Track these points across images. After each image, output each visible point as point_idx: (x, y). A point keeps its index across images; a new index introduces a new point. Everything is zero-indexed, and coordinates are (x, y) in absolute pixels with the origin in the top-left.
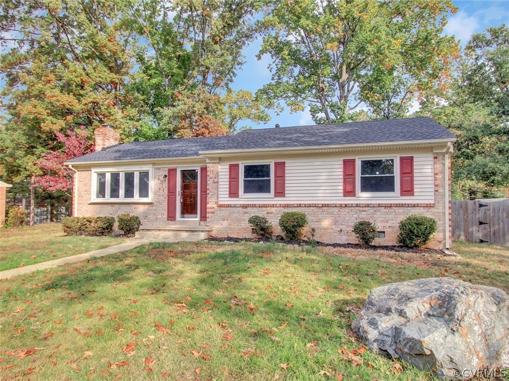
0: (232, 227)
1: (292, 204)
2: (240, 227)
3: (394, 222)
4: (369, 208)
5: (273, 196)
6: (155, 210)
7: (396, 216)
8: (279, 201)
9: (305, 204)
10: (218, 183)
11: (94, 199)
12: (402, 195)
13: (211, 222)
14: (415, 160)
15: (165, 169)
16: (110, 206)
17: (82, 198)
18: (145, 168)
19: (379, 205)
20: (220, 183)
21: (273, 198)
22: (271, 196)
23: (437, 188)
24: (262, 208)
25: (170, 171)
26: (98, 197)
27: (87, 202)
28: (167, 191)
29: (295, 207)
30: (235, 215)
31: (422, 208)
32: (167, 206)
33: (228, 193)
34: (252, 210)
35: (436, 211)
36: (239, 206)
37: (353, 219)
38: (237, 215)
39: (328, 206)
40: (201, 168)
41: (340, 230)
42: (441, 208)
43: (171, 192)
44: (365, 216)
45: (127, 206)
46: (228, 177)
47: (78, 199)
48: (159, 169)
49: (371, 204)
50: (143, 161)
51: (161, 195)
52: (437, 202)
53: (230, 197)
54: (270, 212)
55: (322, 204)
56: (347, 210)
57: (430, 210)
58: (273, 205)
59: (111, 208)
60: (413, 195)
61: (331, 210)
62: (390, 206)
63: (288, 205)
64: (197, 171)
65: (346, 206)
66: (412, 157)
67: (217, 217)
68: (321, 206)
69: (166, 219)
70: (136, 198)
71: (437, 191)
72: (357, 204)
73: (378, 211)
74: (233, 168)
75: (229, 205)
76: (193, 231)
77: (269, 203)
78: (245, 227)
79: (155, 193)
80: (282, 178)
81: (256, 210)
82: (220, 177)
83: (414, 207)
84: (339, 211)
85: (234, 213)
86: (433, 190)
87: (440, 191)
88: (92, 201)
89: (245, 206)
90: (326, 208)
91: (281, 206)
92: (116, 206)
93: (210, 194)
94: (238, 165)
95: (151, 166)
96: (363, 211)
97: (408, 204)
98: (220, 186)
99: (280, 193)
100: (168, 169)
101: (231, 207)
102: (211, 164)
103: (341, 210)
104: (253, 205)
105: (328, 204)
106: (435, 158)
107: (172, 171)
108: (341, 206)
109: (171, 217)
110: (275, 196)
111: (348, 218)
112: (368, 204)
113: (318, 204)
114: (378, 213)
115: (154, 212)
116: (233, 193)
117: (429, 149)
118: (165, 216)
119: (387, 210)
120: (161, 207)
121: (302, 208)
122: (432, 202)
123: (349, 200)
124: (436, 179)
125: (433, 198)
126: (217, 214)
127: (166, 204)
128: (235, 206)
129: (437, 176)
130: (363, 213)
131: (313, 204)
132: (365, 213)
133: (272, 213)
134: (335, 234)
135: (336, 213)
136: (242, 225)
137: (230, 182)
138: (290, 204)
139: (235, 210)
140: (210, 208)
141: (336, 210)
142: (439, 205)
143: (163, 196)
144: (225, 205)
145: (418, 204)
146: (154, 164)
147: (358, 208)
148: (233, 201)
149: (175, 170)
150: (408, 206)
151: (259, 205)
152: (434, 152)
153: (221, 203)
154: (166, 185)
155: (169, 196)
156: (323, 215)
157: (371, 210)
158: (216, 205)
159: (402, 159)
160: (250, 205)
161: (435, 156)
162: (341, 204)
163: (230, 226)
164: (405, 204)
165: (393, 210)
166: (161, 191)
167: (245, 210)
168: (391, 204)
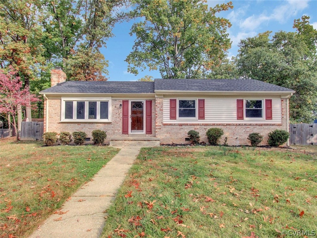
0: (172, 137)
1: (210, 124)
2: (178, 137)
3: (264, 133)
4: (251, 126)
5: (198, 119)
6: (113, 127)
7: (264, 130)
8: (201, 122)
9: (217, 124)
10: (163, 110)
11: (63, 119)
12: (266, 119)
13: (159, 134)
14: (272, 101)
15: (120, 100)
16: (76, 124)
17: (52, 119)
18: (104, 99)
19: (256, 125)
20: (164, 111)
21: (197, 120)
22: (196, 119)
23: (283, 116)
24: (191, 126)
25: (124, 102)
26: (66, 118)
27: (57, 122)
28: (122, 115)
29: (211, 125)
30: (174, 130)
31: (276, 126)
32: (122, 125)
33: (169, 117)
34: (186, 127)
35: (283, 127)
36: (177, 125)
37: (242, 132)
38: (176, 130)
39: (229, 125)
40: (146, 101)
41: (236, 138)
42: (285, 126)
43: (125, 115)
44: (249, 130)
45: (91, 124)
46: (169, 107)
47: (48, 119)
48: (116, 100)
49: (252, 124)
50: (106, 95)
51: (118, 118)
52: (283, 123)
53: (171, 119)
54: (196, 128)
55: (227, 124)
56: (240, 127)
57: (280, 127)
58: (199, 124)
59: (78, 126)
60: (272, 119)
61: (231, 127)
62: (261, 125)
63: (207, 124)
64: (143, 102)
65: (239, 125)
66: (271, 100)
67: (163, 132)
68: (226, 125)
69: (122, 133)
70: (98, 119)
71: (283, 117)
72: (245, 124)
73: (256, 128)
74: (173, 102)
75: (171, 124)
76: (149, 140)
77: (196, 123)
78: (181, 137)
79: (113, 116)
80: (203, 109)
81: (188, 127)
82: (164, 107)
83: (273, 125)
84: (235, 128)
85: (174, 129)
86: (281, 117)
87: (284, 117)
88: (62, 121)
89: (181, 125)
90: (228, 126)
91: (203, 125)
92: (82, 124)
93: (158, 117)
94: (175, 100)
95: (111, 98)
96: (248, 128)
97: (270, 124)
98: (164, 113)
99: (202, 117)
100: (123, 101)
101: (172, 125)
102: (159, 99)
103: (237, 127)
104: (186, 124)
105: (230, 124)
106: (282, 101)
107: (125, 102)
108: (237, 125)
109: (125, 131)
110: (199, 119)
111: (240, 132)
112: (251, 124)
113: (224, 124)
114: (255, 129)
115: (112, 129)
116: (173, 117)
117: (279, 96)
118: (121, 131)
119: (260, 127)
120: (118, 125)
121: (215, 126)
122: (280, 123)
123: (240, 122)
124: (282, 111)
125: (281, 121)
126: (163, 130)
127: (121, 123)
128: (175, 125)
129: (283, 110)
130: (248, 129)
131: (221, 124)
132: (249, 129)
133: (197, 129)
134: (233, 140)
135: (234, 129)
136: (179, 136)
137: (171, 110)
138: (208, 124)
139: (175, 127)
140: (158, 126)
141: (234, 127)
142: (284, 124)
143: (119, 118)
144: (168, 124)
145: (275, 124)
146: (112, 97)
147: (245, 126)
148: (173, 122)
149: (127, 101)
150: (270, 125)
151: (190, 124)
152: (282, 97)
153: (164, 123)
154: (121, 111)
155: (123, 118)
156: (226, 130)
157: (252, 127)
158: (162, 124)
159: (266, 100)
160: (185, 124)
161: (282, 100)
162: (237, 124)
163: (171, 137)
164: (269, 124)
165: (263, 127)
166: (117, 115)
167: (181, 127)
168: (262, 124)
